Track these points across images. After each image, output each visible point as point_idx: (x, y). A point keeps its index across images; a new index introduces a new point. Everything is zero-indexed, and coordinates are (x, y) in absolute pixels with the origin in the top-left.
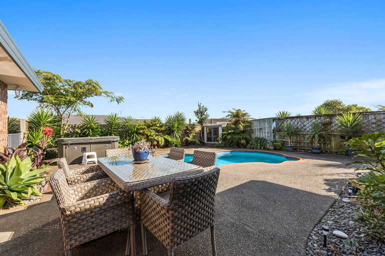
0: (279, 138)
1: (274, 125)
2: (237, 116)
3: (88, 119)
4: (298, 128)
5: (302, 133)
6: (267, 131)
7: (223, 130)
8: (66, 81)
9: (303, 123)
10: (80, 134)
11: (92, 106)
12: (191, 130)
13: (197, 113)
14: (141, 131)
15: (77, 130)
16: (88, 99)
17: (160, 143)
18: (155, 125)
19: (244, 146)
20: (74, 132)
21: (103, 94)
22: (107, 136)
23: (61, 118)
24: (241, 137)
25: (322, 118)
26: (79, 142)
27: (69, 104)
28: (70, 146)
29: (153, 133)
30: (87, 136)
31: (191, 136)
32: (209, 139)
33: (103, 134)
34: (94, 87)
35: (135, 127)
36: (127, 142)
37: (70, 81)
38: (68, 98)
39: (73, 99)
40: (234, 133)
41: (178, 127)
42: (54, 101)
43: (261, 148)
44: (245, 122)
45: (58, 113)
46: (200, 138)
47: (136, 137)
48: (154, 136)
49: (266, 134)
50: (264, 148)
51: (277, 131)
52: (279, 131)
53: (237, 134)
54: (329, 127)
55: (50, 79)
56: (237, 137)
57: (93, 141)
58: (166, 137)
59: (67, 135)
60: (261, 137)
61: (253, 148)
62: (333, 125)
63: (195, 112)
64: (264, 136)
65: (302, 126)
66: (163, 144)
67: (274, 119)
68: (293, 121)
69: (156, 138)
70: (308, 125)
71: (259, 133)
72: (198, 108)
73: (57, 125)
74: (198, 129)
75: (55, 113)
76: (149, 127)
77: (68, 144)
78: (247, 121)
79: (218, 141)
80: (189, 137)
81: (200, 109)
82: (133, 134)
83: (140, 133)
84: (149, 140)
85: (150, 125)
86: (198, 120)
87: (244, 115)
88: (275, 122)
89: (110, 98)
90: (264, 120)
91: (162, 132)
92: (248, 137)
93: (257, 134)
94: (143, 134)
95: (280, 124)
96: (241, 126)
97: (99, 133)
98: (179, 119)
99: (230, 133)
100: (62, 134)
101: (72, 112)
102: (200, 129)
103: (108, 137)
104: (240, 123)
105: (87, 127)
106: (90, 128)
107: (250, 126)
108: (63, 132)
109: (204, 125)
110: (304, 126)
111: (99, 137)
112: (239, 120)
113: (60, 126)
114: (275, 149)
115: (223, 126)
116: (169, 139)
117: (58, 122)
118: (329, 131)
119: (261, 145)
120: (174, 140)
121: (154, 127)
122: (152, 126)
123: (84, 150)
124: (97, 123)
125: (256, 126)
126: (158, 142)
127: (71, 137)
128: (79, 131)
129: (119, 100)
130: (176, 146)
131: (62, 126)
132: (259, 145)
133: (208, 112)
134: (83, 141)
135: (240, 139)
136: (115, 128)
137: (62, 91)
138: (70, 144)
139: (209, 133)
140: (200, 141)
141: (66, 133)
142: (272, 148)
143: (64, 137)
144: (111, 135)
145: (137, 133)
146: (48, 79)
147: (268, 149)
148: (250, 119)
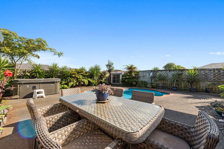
0: (154, 82)
1: (151, 74)
2: (131, 69)
3: (36, 67)
4: (164, 76)
5: (167, 79)
6: (147, 77)
7: (122, 76)
8: (20, 38)
9: (167, 74)
10: (30, 76)
11: (39, 57)
12: (103, 76)
13: (107, 66)
14: (74, 76)
15: (27, 73)
16: (36, 53)
17: (85, 83)
18: (82, 72)
19: (135, 86)
20: (24, 75)
21: (48, 50)
22: (49, 78)
23: (15, 65)
24: (133, 80)
25: (177, 71)
26: (31, 82)
27: (22, 55)
28: (23, 85)
29: (81, 77)
30: (35, 78)
31: (104, 80)
32: (114, 81)
33: (46, 77)
34: (42, 44)
35: (69, 73)
36: (64, 82)
37: (24, 38)
38: (22, 50)
39: (25, 51)
40: (129, 78)
41: (96, 74)
42: (10, 52)
43: (144, 87)
44: (135, 72)
45: (12, 60)
46: (109, 80)
47: (70, 79)
48: (82, 79)
49: (147, 79)
50: (146, 87)
51: (153, 77)
52: (154, 78)
53: (131, 79)
54: (181, 76)
55: (7, 35)
56: (131, 80)
57: (41, 82)
58: (89, 79)
59: (19, 77)
60: (144, 80)
61: (140, 87)
62: (183, 75)
63: (106, 65)
64: (145, 80)
65: (167, 75)
66: (87, 84)
67: (151, 71)
68: (162, 72)
69: (83, 80)
70: (170, 75)
71: (143, 79)
72: (108, 63)
73: (12, 70)
74: (108, 75)
75: (10, 61)
76: (78, 73)
77: (21, 84)
78: (136, 72)
79: (119, 82)
80: (102, 80)
81: (109, 64)
82: (68, 77)
83: (72, 77)
84: (78, 81)
85: (79, 72)
86: (108, 70)
87: (135, 68)
88: (152, 73)
89: (53, 53)
90: (146, 71)
91: (87, 76)
92: (137, 80)
93: (142, 79)
94: (74, 77)
95: (155, 74)
96: (133, 74)
97: (44, 76)
98: (97, 69)
99: (127, 78)
100: (15, 76)
101: (23, 60)
102: (109, 75)
103: (51, 79)
104: (132, 73)
105: (34, 72)
106: (37, 72)
107: (138, 74)
108: (16, 75)
109: (111, 73)
110: (168, 75)
111: (43, 79)
112: (132, 71)
113: (14, 70)
114: (152, 88)
115: (122, 74)
116: (91, 81)
117: (12, 67)
118: (181, 78)
119: (144, 85)
120: (94, 82)
121: (81, 73)
122: (80, 72)
123: (34, 88)
124: (42, 69)
125: (141, 75)
126: (84, 82)
127: (22, 78)
128: (29, 74)
129: (60, 55)
130: (95, 85)
131: (16, 70)
132: (143, 85)
133: (114, 66)
134: (33, 82)
135: (132, 81)
136: (56, 73)
137: (16, 45)
138: (24, 84)
139: (114, 78)
140: (109, 82)
141: (18, 76)
142: (151, 87)
143: (17, 78)
144: (52, 77)
145: (70, 77)
146: (6, 35)
147: (148, 88)
148: (137, 71)
